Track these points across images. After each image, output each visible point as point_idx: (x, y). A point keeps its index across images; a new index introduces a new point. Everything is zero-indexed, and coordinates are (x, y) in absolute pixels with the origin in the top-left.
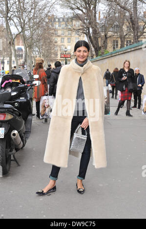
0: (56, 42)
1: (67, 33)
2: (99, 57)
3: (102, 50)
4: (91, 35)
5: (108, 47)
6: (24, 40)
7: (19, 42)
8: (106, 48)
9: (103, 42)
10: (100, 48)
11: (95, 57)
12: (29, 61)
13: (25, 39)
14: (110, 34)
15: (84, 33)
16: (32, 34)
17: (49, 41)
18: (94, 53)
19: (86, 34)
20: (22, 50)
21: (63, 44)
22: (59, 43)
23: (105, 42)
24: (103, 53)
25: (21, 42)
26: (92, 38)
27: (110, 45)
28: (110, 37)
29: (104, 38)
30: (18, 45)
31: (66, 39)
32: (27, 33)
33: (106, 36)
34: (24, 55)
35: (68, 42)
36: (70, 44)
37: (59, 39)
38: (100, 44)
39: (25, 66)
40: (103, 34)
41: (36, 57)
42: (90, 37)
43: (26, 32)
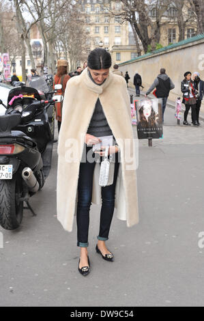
0: (88, 33)
1: (103, 20)
2: (148, 54)
3: (153, 43)
4: (138, 22)
5: (161, 39)
6: (43, 31)
7: (36, 34)
8: (159, 40)
9: (154, 31)
10: (150, 41)
11: (142, 53)
12: (50, 61)
13: (43, 29)
14: (164, 19)
15: (128, 19)
16: (54, 23)
17: (78, 31)
18: (142, 47)
19: (130, 21)
20: (40, 45)
21: (98, 35)
22: (92, 34)
23: (157, 32)
24: (154, 48)
25: (38, 33)
26: (139, 26)
27: (164, 35)
28: (164, 24)
29: (155, 27)
30: (35, 38)
31: (102, 28)
32: (47, 21)
33: (158, 22)
34: (43, 52)
35: (105, 32)
36: (108, 35)
37: (92, 28)
38: (150, 34)
39: (45, 69)
40: (154, 21)
41: (60, 54)
42: (136, 25)
43: (45, 19)
